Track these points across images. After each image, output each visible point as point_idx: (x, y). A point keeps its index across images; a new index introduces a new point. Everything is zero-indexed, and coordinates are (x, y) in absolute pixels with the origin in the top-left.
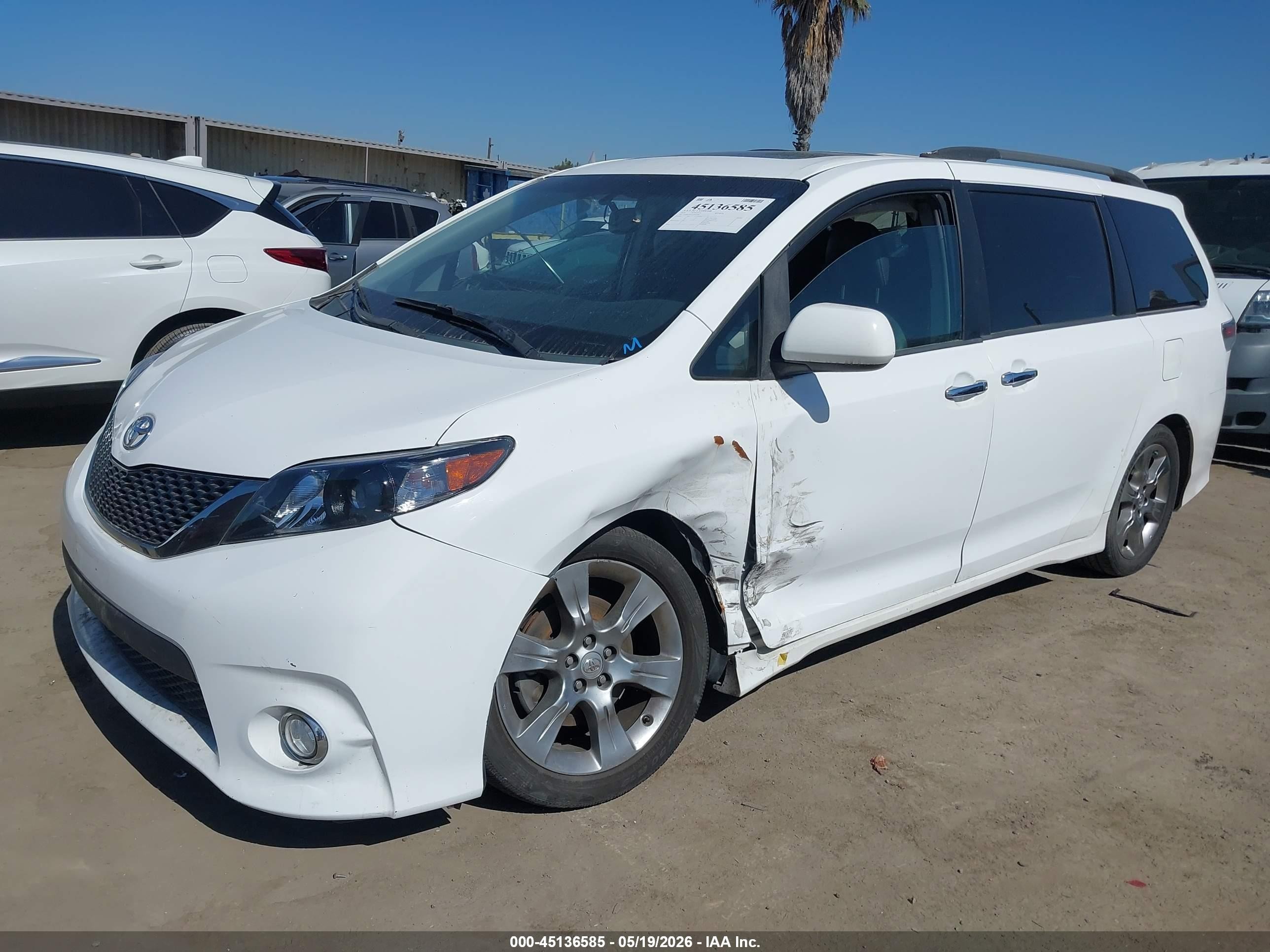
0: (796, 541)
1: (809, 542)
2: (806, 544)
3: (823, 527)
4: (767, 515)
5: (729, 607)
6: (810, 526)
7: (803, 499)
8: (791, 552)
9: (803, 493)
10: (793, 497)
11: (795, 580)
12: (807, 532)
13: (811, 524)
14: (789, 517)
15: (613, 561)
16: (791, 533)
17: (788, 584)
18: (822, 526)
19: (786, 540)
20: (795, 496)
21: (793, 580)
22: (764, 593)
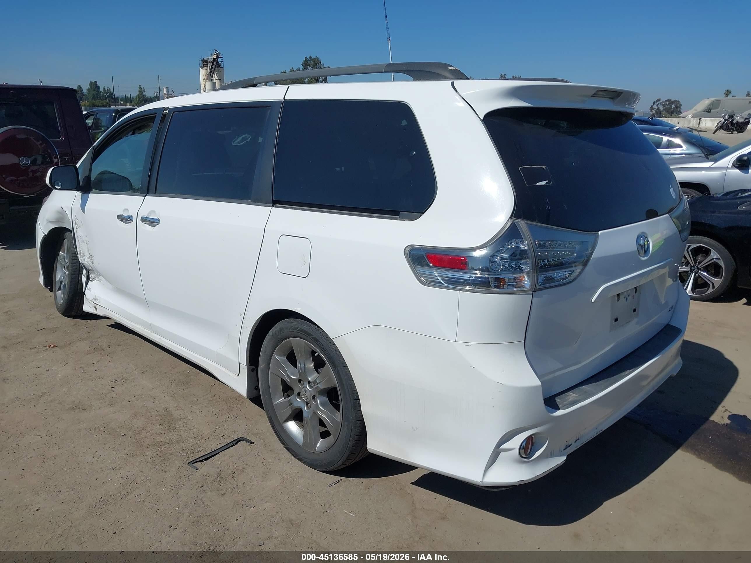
1: (92, 263)
4: (78, 243)
8: (90, 265)
12: (92, 259)
14: (88, 249)
17: (100, 281)
20: (87, 241)
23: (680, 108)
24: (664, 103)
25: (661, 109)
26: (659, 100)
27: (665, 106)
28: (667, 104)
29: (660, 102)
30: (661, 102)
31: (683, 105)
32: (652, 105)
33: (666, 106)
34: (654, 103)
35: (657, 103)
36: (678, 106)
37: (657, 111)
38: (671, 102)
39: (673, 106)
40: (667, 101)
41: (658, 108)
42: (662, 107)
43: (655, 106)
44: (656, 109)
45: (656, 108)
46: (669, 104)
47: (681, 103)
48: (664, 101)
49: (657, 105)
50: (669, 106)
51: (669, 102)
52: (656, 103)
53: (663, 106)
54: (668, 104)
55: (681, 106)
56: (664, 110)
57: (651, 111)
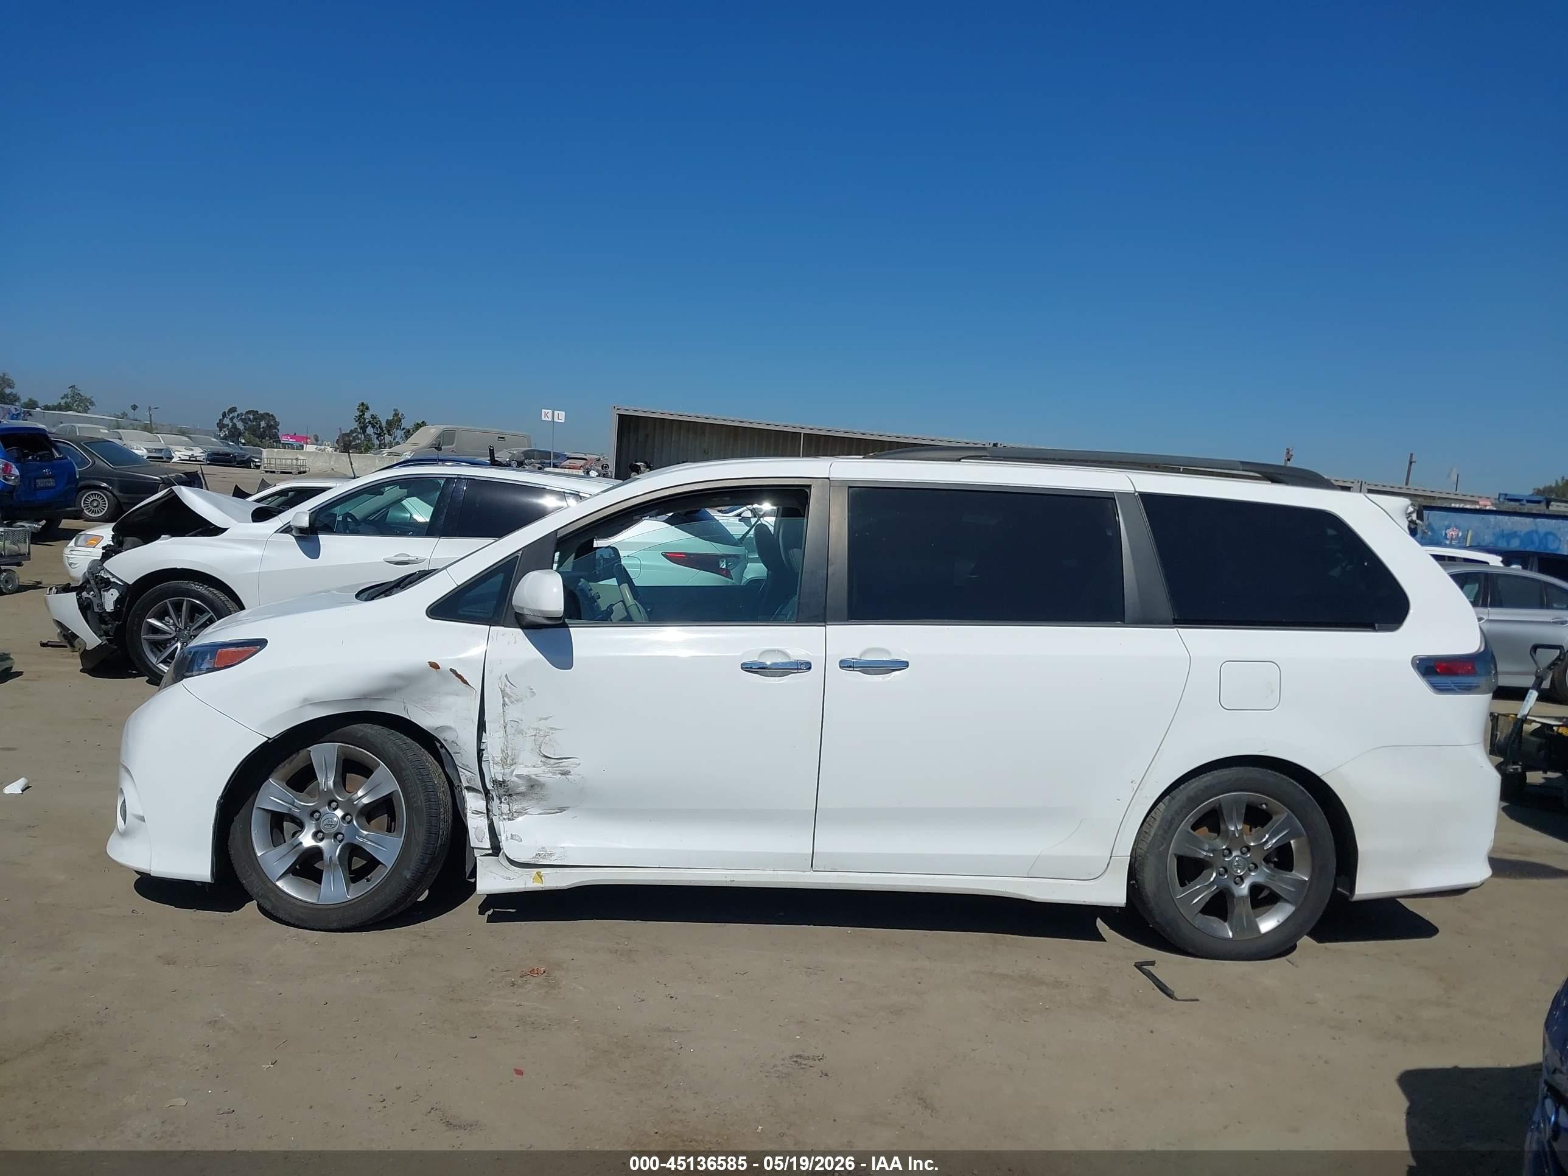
0: (547, 771)
1: (562, 774)
2: (560, 776)
3: (580, 764)
4: (499, 738)
5: (473, 813)
6: (565, 760)
7: (552, 733)
8: (542, 779)
9: (551, 728)
10: (540, 730)
11: (565, 810)
12: (561, 765)
13: (565, 758)
14: (538, 747)
15: (357, 748)
16: (541, 761)
17: (557, 813)
18: (578, 763)
19: (534, 767)
20: (542, 729)
21: (561, 810)
22: (526, 813)
23: (276, 428)
24: (243, 417)
25: (239, 427)
26: (233, 410)
27: (247, 423)
28: (249, 419)
29: (236, 414)
30: (238, 415)
31: (280, 422)
32: (221, 417)
33: (249, 422)
34: (224, 415)
35: (231, 415)
36: (271, 425)
37: (231, 431)
38: (258, 416)
39: (263, 424)
40: (248, 412)
41: (234, 425)
42: (242, 424)
43: (226, 421)
44: (230, 427)
45: (231, 425)
46: (254, 419)
47: (277, 420)
48: (244, 413)
49: (230, 419)
50: (254, 423)
51: (253, 415)
52: (229, 415)
53: (242, 421)
54: (251, 418)
55: (278, 425)
56: (245, 429)
57: (221, 430)
